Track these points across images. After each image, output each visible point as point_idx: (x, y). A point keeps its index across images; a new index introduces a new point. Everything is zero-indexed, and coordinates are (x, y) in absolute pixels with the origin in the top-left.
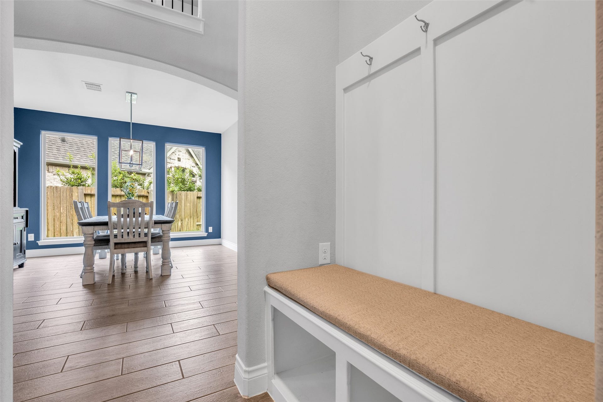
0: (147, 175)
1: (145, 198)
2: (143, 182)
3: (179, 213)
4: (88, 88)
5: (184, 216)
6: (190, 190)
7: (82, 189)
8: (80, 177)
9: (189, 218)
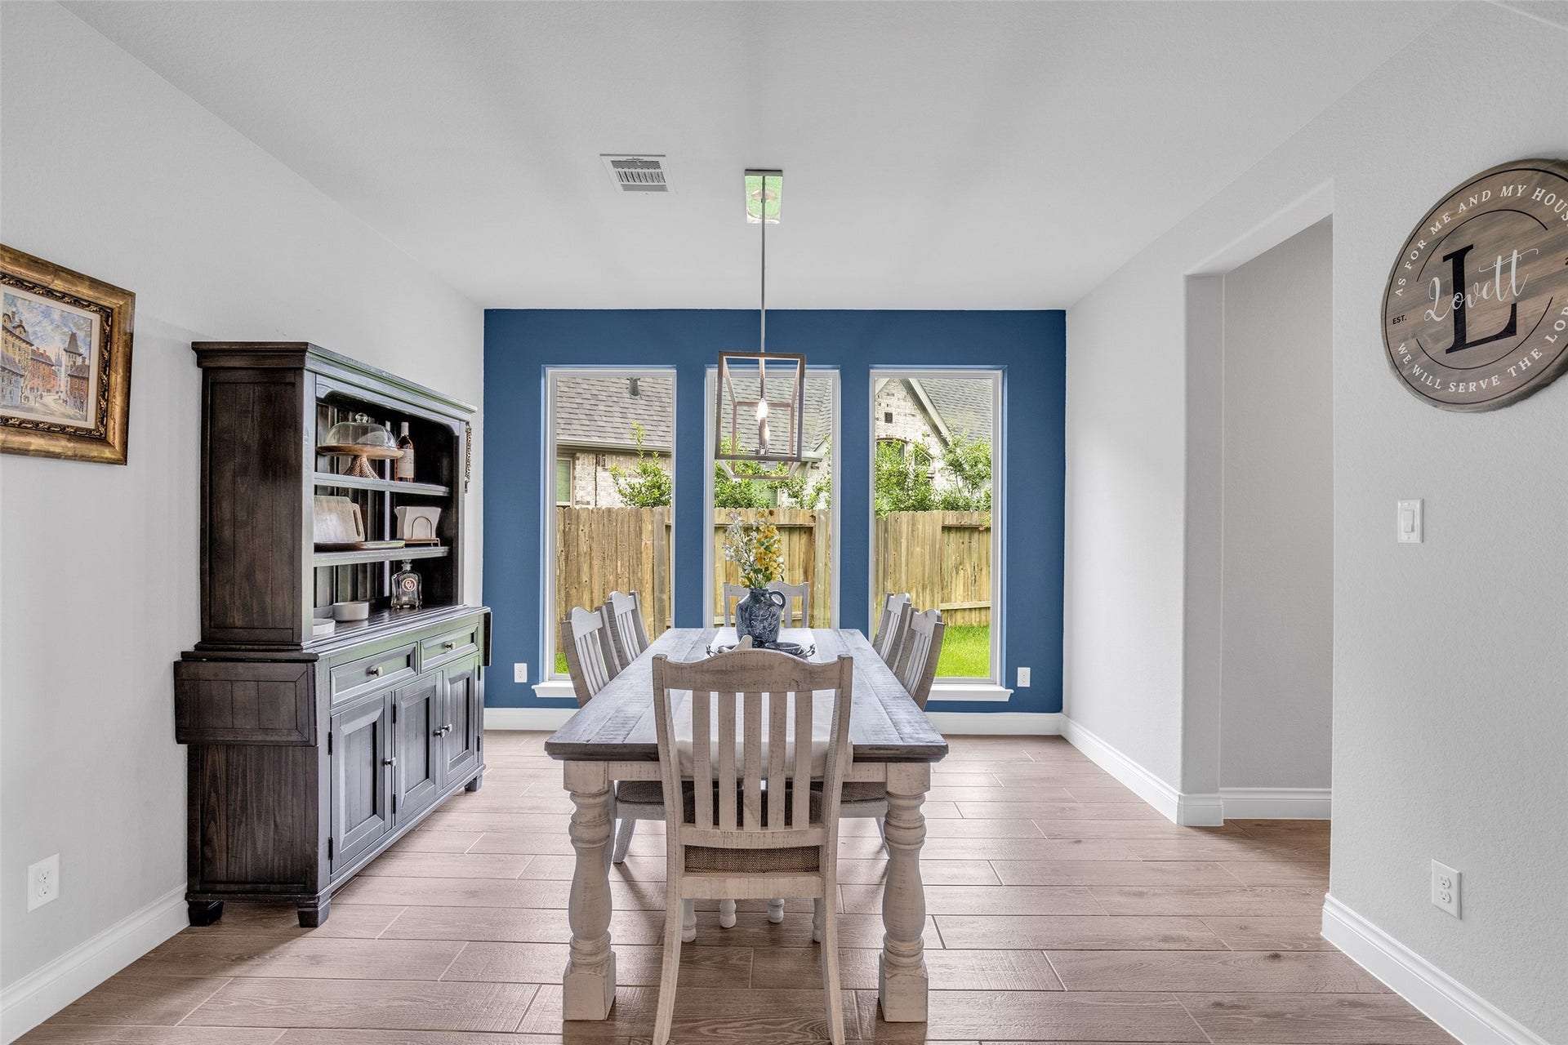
0: (809, 465)
1: (805, 532)
2: (801, 487)
3: (893, 575)
4: (627, 188)
5: (907, 583)
6: (923, 505)
7: (662, 514)
8: (657, 482)
9: (920, 590)
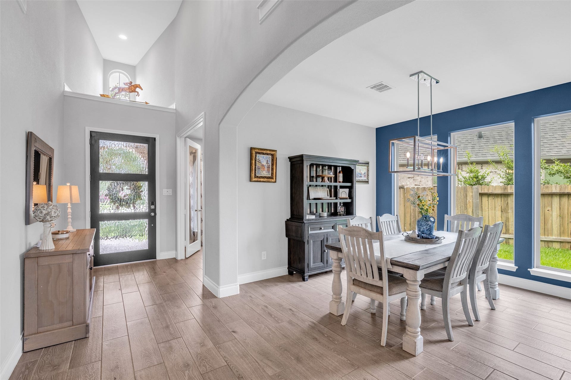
4: (381, 92)
7: (477, 189)
